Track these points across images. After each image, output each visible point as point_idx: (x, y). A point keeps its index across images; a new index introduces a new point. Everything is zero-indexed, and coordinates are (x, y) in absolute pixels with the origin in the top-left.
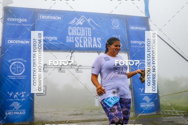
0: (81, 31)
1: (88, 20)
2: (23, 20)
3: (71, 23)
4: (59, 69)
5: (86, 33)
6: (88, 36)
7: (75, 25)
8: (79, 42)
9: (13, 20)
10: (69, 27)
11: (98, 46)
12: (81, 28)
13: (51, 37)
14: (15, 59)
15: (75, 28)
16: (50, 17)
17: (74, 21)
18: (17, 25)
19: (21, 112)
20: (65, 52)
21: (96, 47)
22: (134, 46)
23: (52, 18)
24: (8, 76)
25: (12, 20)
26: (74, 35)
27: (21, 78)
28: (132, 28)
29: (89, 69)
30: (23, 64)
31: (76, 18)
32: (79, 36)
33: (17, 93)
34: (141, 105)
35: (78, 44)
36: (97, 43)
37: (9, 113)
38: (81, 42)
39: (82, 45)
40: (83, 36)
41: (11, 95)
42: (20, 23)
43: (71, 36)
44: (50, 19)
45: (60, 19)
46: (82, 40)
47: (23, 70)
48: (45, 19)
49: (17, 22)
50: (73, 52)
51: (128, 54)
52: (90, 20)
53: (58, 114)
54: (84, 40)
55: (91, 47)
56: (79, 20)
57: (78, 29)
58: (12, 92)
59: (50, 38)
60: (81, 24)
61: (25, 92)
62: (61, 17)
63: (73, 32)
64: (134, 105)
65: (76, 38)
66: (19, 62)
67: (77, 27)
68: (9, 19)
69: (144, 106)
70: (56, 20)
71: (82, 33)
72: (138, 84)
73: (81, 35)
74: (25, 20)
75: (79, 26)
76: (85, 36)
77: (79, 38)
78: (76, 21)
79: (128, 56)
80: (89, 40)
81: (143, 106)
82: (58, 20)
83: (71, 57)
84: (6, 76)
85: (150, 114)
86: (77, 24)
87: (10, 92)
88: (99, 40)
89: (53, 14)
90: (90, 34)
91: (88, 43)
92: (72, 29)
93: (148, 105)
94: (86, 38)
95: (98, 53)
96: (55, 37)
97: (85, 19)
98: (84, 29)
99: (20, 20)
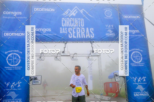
1: (81, 11)
2: (18, 13)
3: (64, 14)
5: (79, 24)
6: (81, 27)
9: (9, 13)
10: (63, 19)
11: (91, 36)
12: (74, 19)
14: (11, 51)
16: (44, 9)
17: (67, 13)
18: (12, 18)
19: (17, 101)
21: (89, 37)
23: (46, 10)
24: (5, 67)
25: (7, 13)
26: (67, 26)
27: (17, 69)
30: (19, 56)
31: (69, 9)
32: (72, 27)
33: (14, 83)
34: (134, 94)
35: (71, 34)
36: (90, 33)
38: (74, 32)
39: (75, 36)
40: (76, 27)
41: (8, 85)
43: (65, 27)
44: (44, 11)
45: (54, 11)
46: (75, 30)
47: (19, 61)
48: (39, 11)
49: (12, 15)
50: (67, 42)
52: (83, 10)
54: (77, 31)
55: (84, 37)
58: (9, 83)
59: (44, 30)
60: (74, 15)
61: (21, 82)
62: (54, 9)
63: (66, 23)
65: (69, 29)
66: (15, 54)
67: (70, 18)
68: (5, 13)
70: (49, 12)
71: (75, 24)
74: (20, 13)
75: (72, 17)
77: (72, 29)
78: (69, 12)
80: (82, 31)
81: (137, 95)
82: (51, 12)
83: (64, 48)
84: (3, 67)
86: (70, 15)
87: (7, 82)
88: (92, 31)
89: (47, 6)
90: (83, 24)
91: (81, 33)
92: (66, 20)
93: (142, 95)
94: (79, 28)
95: (91, 43)
96: (49, 29)
97: (78, 10)
98: (77, 20)
99: (15, 13)
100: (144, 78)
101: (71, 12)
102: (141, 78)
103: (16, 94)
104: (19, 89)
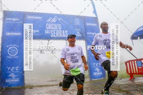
0: (54, 26)
1: (59, 19)
3: (48, 21)
4: (40, 51)
5: (58, 28)
6: (59, 30)
7: (51, 22)
8: (53, 34)
9: (10, 19)
10: (47, 24)
11: (66, 36)
12: (54, 24)
13: (35, 31)
14: (11, 45)
15: (51, 24)
16: (34, 17)
17: (50, 20)
18: (12, 22)
19: (16, 80)
20: (44, 40)
21: (65, 37)
22: (89, 36)
23: (35, 17)
24: (7, 57)
25: (9, 19)
26: (50, 29)
27: (15, 58)
28: (88, 24)
29: (60, 51)
30: (16, 49)
31: (51, 18)
32: (53, 30)
33: (13, 68)
34: (94, 74)
35: (53, 35)
36: (65, 34)
37: (8, 81)
38: (54, 33)
39: (55, 36)
40: (56, 30)
41: (9, 69)
42: (14, 22)
43: (48, 30)
45: (41, 18)
46: (55, 32)
47: (17, 52)
48: (31, 19)
49: (12, 21)
50: (50, 40)
51: (85, 41)
53: (40, 81)
54: (57, 32)
55: (61, 36)
56: (53, 19)
57: (53, 25)
58: (10, 67)
60: (55, 21)
61: (18, 67)
63: (49, 27)
64: (89, 74)
65: (51, 31)
66: (14, 47)
67: (52, 24)
68: (7, 19)
69: (96, 74)
70: (38, 19)
71: (55, 28)
72: (92, 60)
73: (55, 29)
74: (18, 19)
75: (53, 23)
76: (57, 30)
77: (53, 31)
78: (51, 20)
79: (85, 42)
80: (60, 32)
83: (48, 43)
84: (6, 57)
85: (100, 79)
86: (52, 22)
87: (9, 67)
88: (66, 32)
89: (36, 15)
90: (61, 28)
91: (59, 34)
92: (49, 25)
93: (99, 74)
94: (58, 31)
95: (66, 41)
96: (37, 30)
97: (57, 19)
98: (56, 25)
99: (14, 19)
100: (100, 63)
101: (53, 20)
102: (98, 63)
103: (15, 75)
104: (17, 72)
